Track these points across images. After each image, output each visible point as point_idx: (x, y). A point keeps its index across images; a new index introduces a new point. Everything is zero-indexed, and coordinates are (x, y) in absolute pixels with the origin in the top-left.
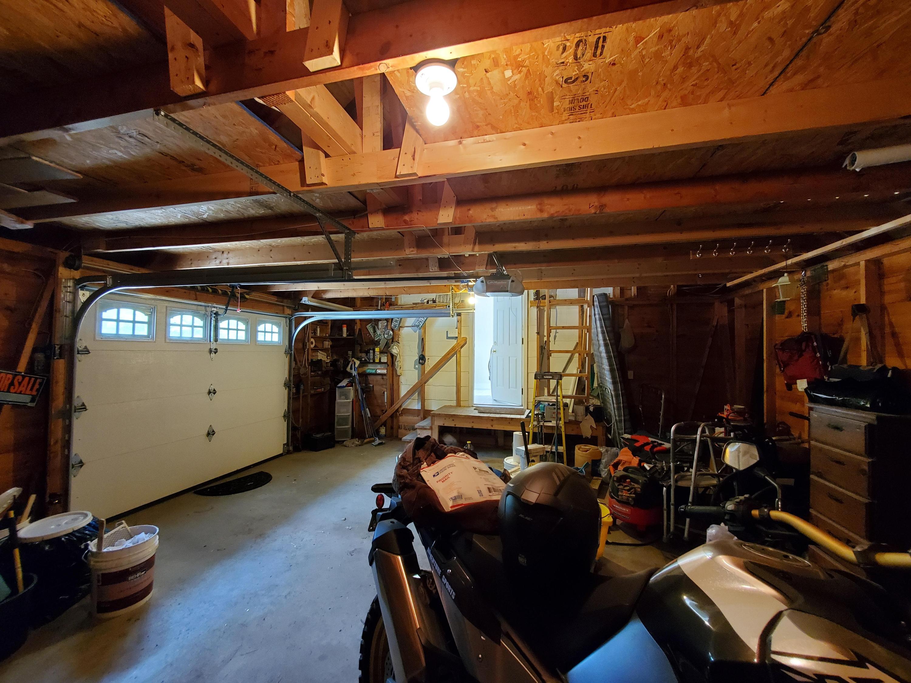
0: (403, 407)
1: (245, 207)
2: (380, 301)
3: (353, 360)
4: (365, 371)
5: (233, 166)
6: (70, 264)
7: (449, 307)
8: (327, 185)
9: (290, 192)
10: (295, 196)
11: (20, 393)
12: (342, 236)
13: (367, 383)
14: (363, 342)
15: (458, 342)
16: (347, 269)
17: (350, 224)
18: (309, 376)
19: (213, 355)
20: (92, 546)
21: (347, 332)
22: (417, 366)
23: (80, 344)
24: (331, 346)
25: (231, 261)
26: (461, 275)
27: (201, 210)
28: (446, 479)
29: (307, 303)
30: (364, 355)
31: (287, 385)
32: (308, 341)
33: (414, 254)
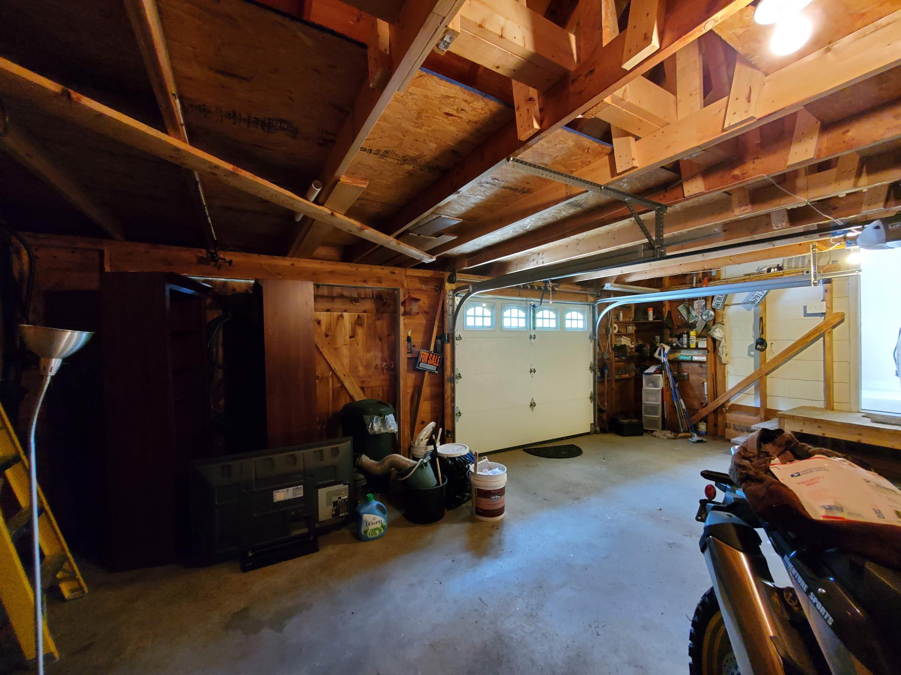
0: (732, 402)
1: (559, 211)
2: (695, 278)
3: (662, 346)
4: (677, 358)
5: (552, 179)
6: (451, 281)
7: (808, 272)
8: (637, 167)
9: (601, 186)
10: (606, 188)
11: (432, 365)
12: (653, 213)
13: (680, 371)
14: (674, 325)
15: (826, 320)
16: (659, 247)
17: (661, 199)
18: (614, 361)
19: (532, 340)
20: (472, 467)
21: (653, 315)
22: (752, 353)
23: (457, 334)
24: (635, 331)
25: (545, 260)
26: (832, 225)
27: (525, 223)
28: (813, 483)
29: (610, 289)
30: (675, 340)
31: (592, 369)
32: (611, 325)
33: (748, 213)
